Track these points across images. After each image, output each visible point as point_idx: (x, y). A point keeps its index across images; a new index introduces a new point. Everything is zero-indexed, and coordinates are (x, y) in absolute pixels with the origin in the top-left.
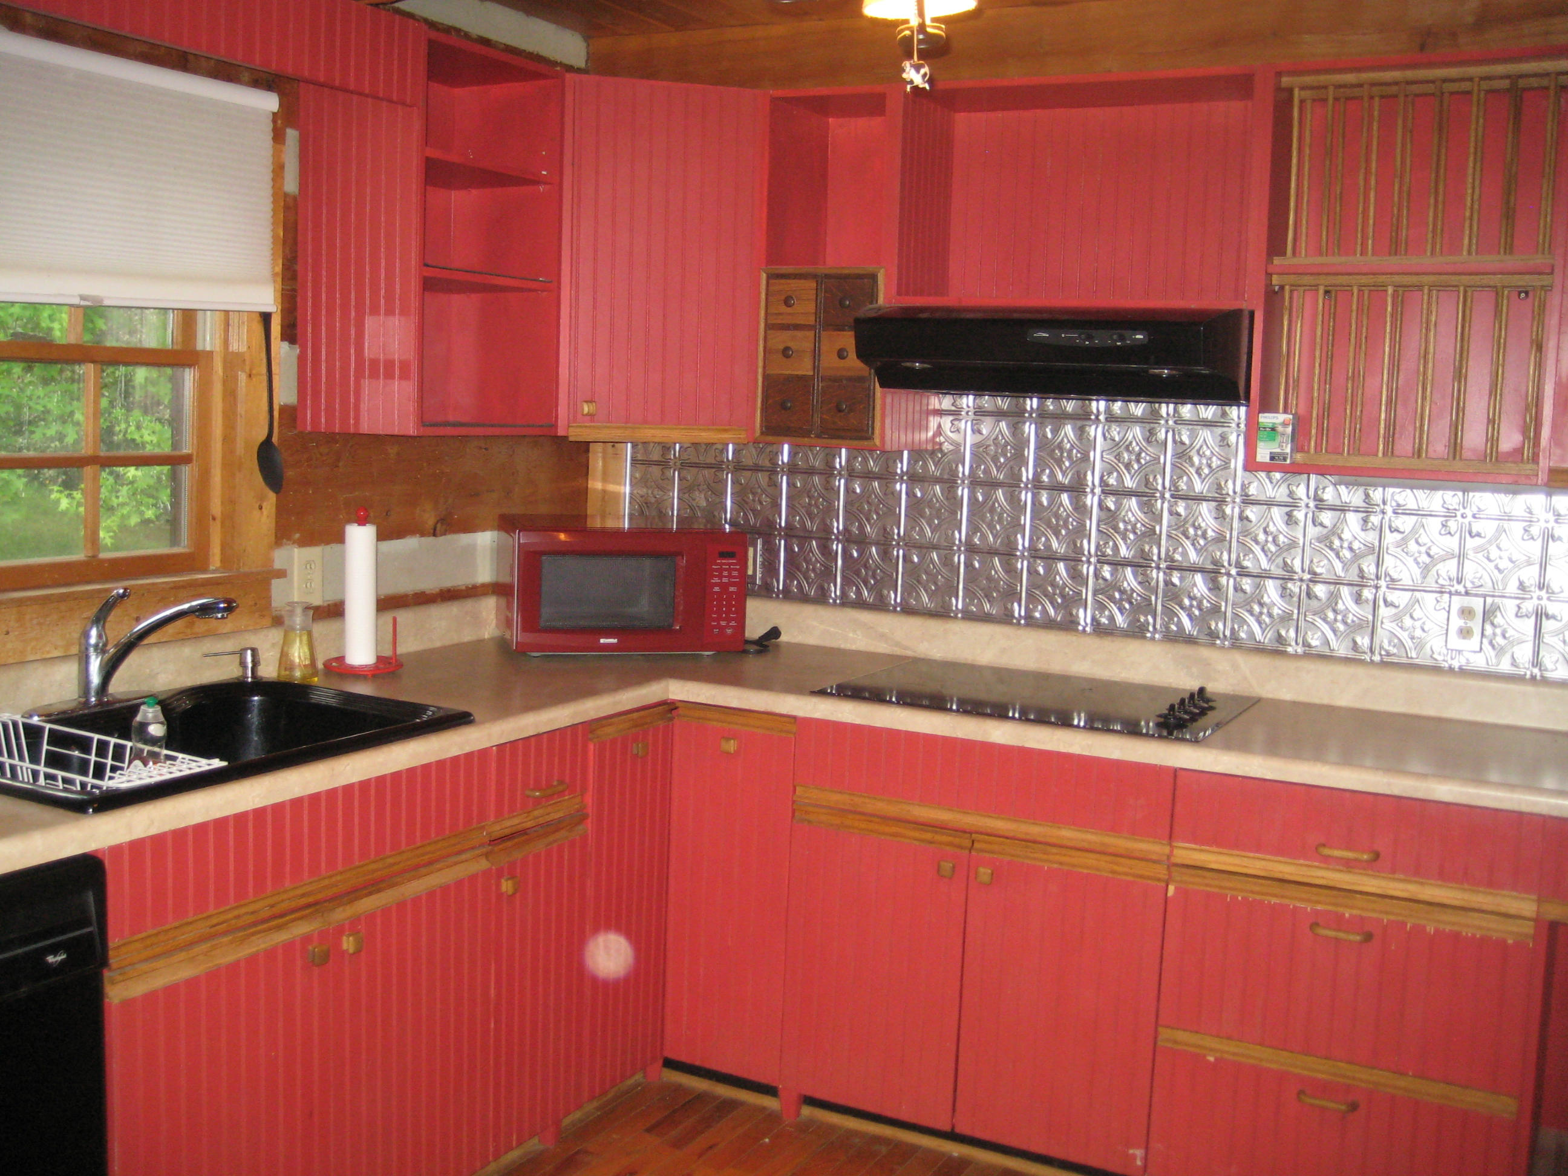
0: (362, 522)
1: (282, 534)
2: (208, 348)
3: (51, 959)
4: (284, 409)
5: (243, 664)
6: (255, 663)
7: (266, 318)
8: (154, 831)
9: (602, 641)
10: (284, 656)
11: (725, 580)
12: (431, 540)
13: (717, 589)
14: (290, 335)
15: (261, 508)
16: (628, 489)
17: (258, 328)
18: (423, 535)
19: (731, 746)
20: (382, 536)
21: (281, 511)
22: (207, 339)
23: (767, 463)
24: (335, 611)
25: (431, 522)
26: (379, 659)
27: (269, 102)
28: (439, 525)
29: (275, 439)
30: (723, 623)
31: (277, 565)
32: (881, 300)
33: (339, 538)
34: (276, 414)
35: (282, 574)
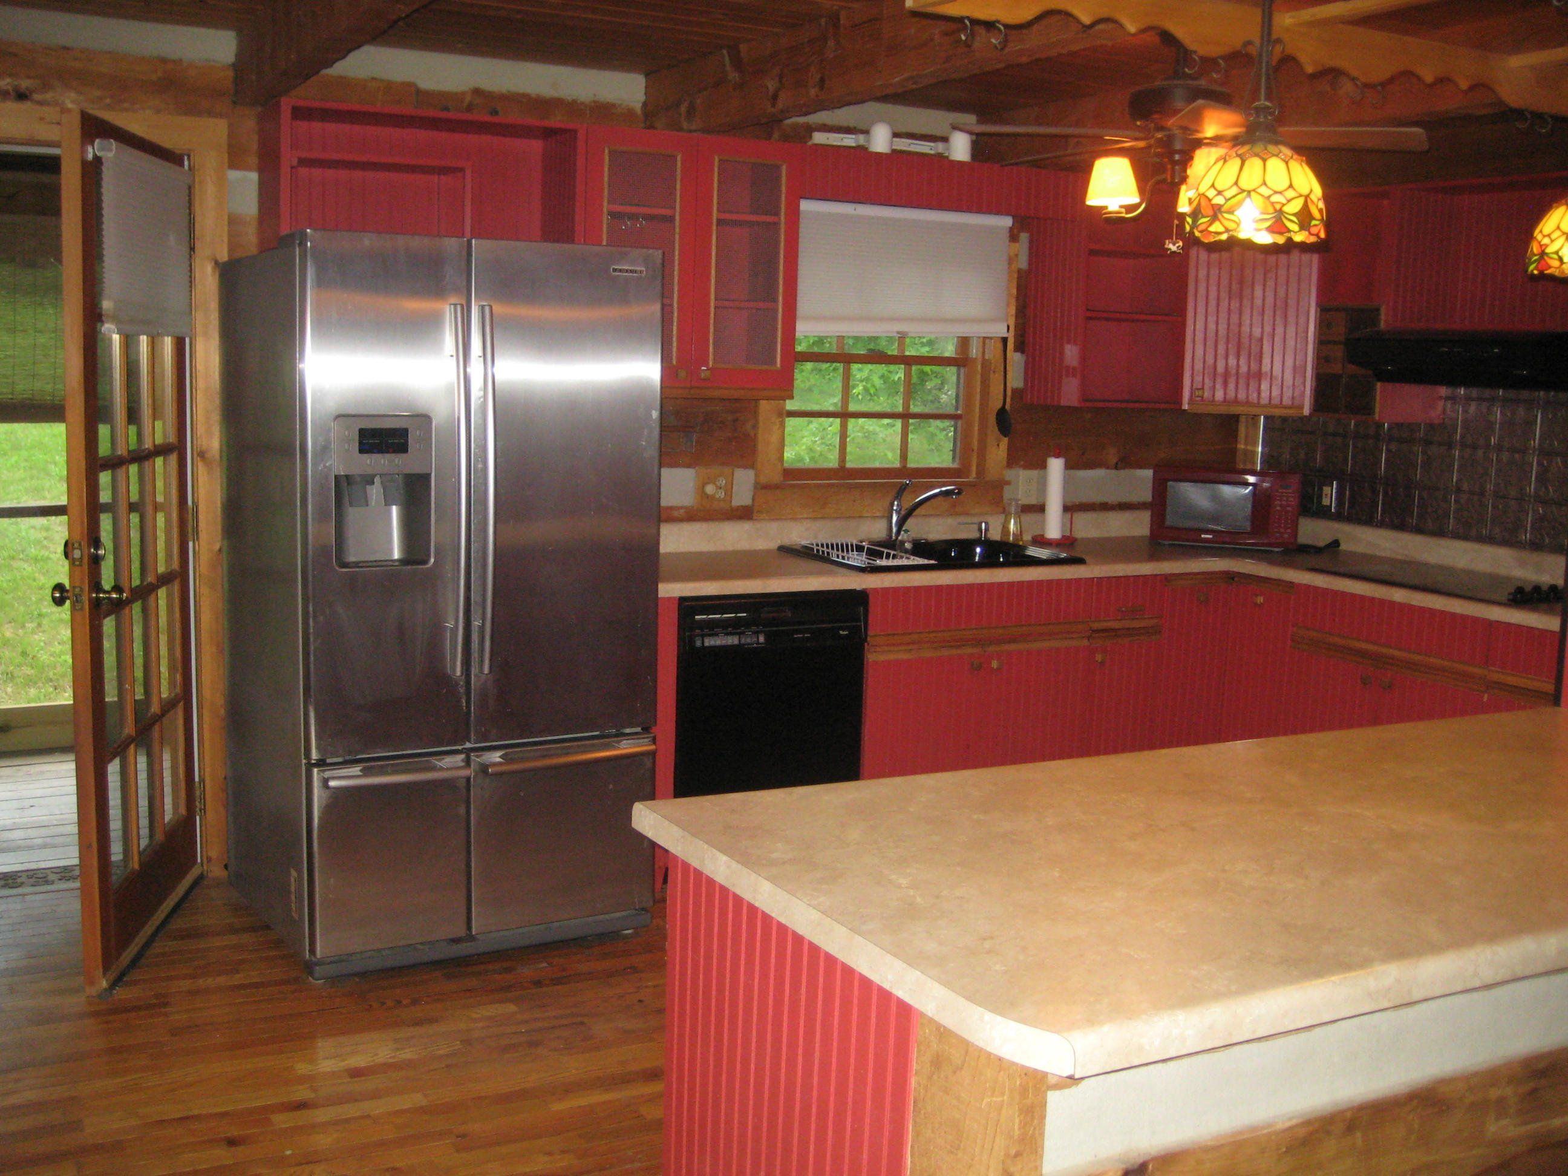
0: (1057, 456)
1: (1012, 461)
2: (974, 356)
3: (841, 632)
4: (1014, 391)
5: (980, 530)
6: (987, 530)
7: (1005, 340)
8: (893, 585)
9: (1203, 536)
10: (1005, 529)
11: (1284, 503)
12: (1113, 472)
13: (1278, 508)
14: (1020, 347)
15: (998, 445)
16: (1260, 449)
17: (1000, 345)
18: (1108, 468)
19: (1260, 600)
20: (1068, 466)
21: (1010, 448)
22: (974, 352)
23: (1341, 431)
24: (1041, 509)
25: (1114, 461)
26: (1063, 536)
27: (1007, 222)
28: (1119, 463)
29: (1008, 407)
30: (1282, 530)
31: (1007, 478)
32: (1382, 325)
33: (1043, 466)
34: (1009, 393)
35: (1008, 483)
